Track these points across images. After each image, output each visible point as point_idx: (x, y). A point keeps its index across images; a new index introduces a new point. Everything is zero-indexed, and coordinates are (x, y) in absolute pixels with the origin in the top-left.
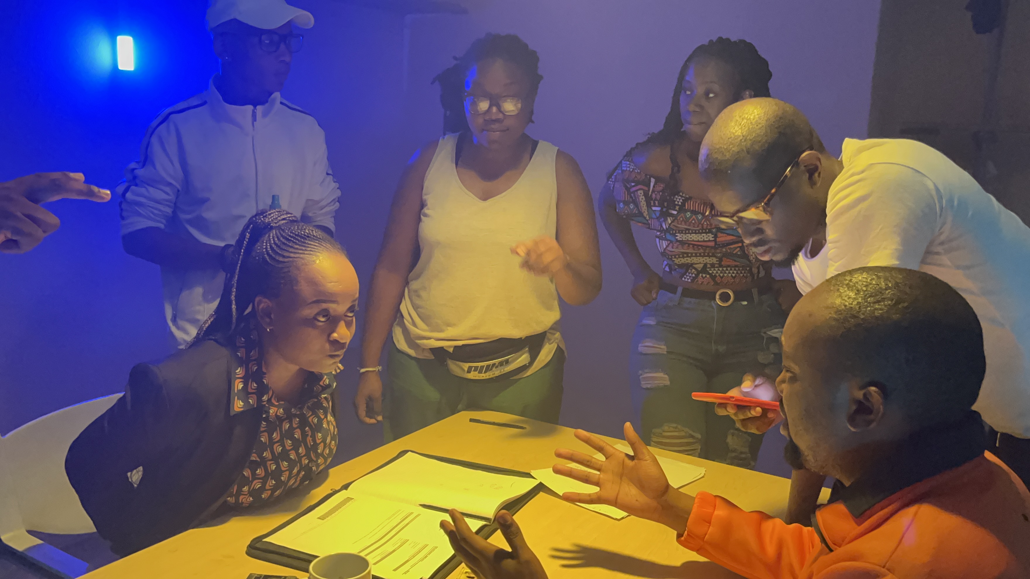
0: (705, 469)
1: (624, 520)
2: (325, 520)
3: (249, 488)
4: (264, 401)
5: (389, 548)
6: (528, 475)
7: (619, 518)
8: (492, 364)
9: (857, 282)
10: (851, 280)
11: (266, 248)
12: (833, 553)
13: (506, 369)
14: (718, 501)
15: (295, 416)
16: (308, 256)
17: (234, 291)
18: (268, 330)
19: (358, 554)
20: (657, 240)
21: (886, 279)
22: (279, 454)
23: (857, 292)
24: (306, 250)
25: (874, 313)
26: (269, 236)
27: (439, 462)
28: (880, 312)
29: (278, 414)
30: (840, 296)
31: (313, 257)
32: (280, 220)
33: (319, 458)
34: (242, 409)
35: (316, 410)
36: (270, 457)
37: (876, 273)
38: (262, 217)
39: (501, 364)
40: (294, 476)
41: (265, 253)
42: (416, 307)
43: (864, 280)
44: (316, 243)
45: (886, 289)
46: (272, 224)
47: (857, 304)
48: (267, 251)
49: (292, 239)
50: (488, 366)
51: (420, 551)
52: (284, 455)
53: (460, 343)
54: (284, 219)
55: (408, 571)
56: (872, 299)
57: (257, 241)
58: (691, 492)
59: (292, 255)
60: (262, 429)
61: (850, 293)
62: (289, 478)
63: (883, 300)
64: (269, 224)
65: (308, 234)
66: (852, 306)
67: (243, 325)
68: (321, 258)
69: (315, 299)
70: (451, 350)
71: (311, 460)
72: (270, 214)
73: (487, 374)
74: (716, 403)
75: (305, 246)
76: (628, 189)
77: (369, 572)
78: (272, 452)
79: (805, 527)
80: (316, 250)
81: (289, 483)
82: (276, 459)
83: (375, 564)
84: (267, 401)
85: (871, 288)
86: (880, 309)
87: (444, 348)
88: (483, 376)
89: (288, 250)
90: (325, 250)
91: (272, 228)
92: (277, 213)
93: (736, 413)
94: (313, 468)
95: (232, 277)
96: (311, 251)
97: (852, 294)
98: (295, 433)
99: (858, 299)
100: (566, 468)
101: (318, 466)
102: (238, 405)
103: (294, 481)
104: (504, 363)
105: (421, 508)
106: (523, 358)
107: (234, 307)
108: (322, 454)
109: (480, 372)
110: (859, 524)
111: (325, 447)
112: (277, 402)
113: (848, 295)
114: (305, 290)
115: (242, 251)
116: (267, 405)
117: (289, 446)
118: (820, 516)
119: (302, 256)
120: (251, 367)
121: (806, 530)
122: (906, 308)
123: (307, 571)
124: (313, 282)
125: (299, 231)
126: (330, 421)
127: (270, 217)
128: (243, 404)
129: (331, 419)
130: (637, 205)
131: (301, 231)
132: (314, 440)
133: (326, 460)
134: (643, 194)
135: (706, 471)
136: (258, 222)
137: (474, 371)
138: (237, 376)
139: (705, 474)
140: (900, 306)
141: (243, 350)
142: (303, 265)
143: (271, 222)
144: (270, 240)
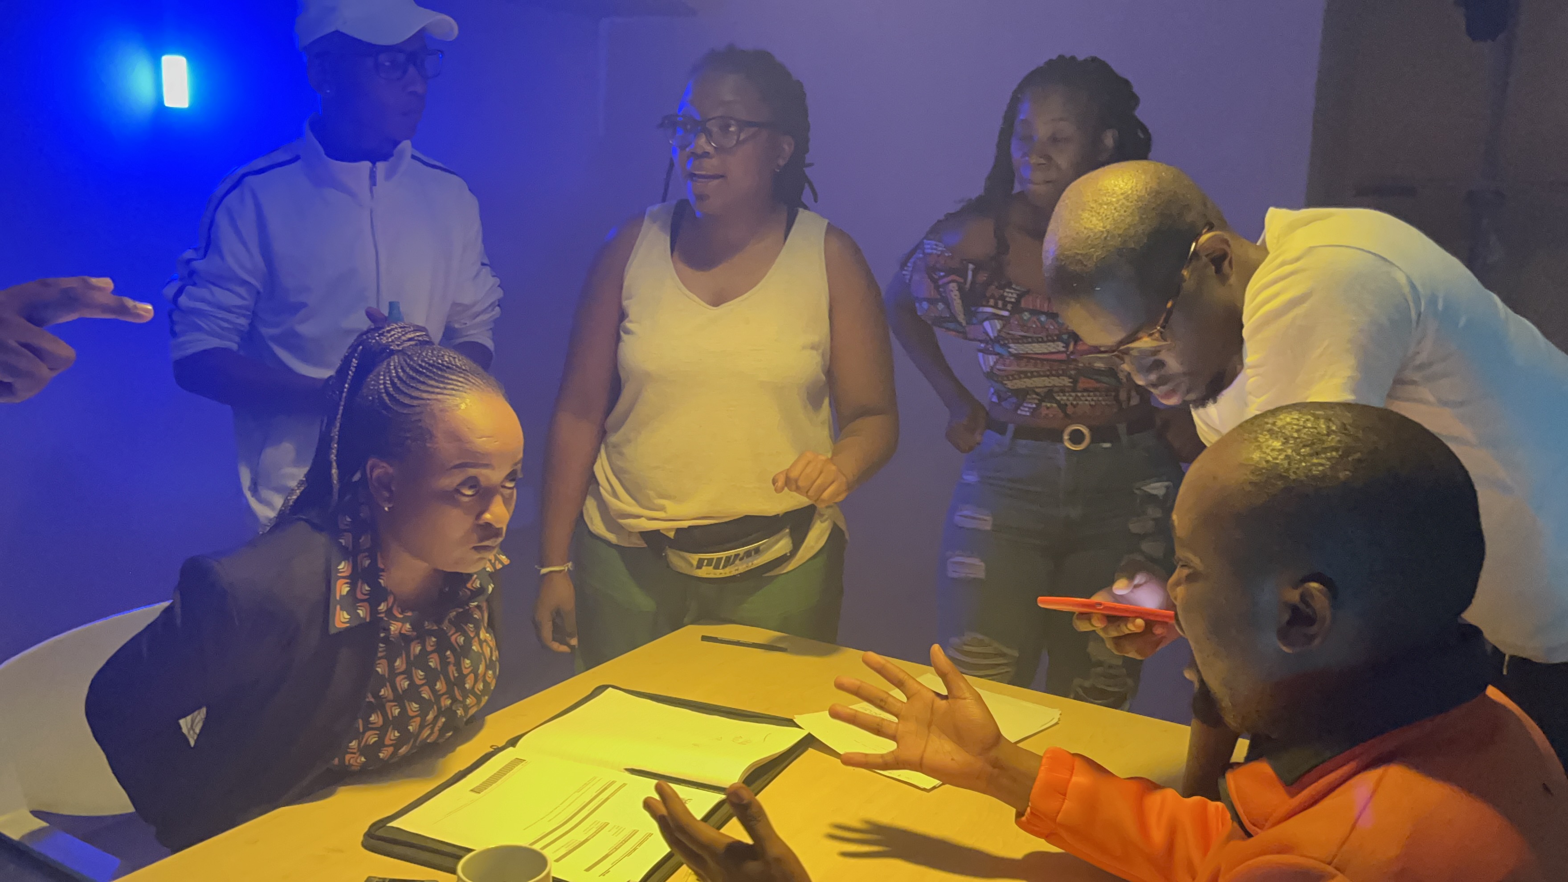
0: (1060, 712)
1: (936, 790)
2: (482, 793)
3: (359, 744)
4: (381, 613)
5: (578, 835)
6: (790, 723)
7: (928, 787)
8: (733, 554)
9: (1284, 427)
10: (1274, 424)
11: (385, 383)
12: (1252, 839)
13: (755, 562)
14: (1078, 763)
15: (431, 633)
16: (448, 397)
17: (335, 447)
18: (386, 509)
19: (530, 847)
20: (980, 355)
21: (1328, 420)
22: (405, 691)
23: (1284, 441)
24: (445, 388)
25: (1310, 470)
26: (389, 365)
27: (654, 703)
28: (1321, 468)
29: (403, 631)
30: (1259, 447)
31: (457, 400)
32: (405, 341)
33: (468, 697)
34: (348, 625)
35: (461, 624)
36: (391, 697)
37: (1312, 411)
38: (377, 334)
39: (748, 554)
40: (429, 725)
41: (383, 391)
42: (618, 473)
43: (1295, 422)
44: (460, 377)
45: (1328, 435)
46: (392, 347)
47: (1285, 459)
48: (385, 388)
49: (424, 371)
50: (728, 558)
51: (625, 841)
52: (413, 693)
53: (685, 524)
54: (410, 339)
55: (607, 872)
56: (1308, 449)
57: (369, 371)
58: (1036, 747)
59: (425, 395)
60: (380, 655)
61: (1273, 442)
62: (422, 727)
63: (1325, 450)
64: (387, 346)
65: (448, 363)
66: (1278, 461)
67: (348, 497)
68: (468, 401)
69: (458, 462)
70: (671, 535)
71: (454, 700)
72: (389, 332)
73: (727, 570)
74: (1075, 613)
75: (443, 382)
76: (935, 281)
77: (548, 874)
78: (394, 688)
79: (1212, 801)
80: (461, 389)
81: (422, 734)
82: (400, 699)
83: (557, 860)
84: (386, 611)
85: (1305, 434)
86: (1320, 464)
87: (661, 531)
88: (721, 574)
89: (417, 387)
90: (474, 389)
91: (392, 352)
92: (400, 330)
93: (1105, 627)
94: (459, 712)
95: (330, 424)
96: (453, 389)
97: (1277, 444)
98: (429, 659)
99: (1286, 451)
100: (848, 711)
101: (466, 709)
102: (342, 619)
103: (429, 732)
104: (753, 553)
105: (627, 774)
106: (781, 545)
107: (334, 471)
108: (472, 691)
109: (717, 567)
110: (1292, 795)
111: (476, 681)
112: (401, 614)
113: (1271, 446)
114: (443, 446)
115: (347, 386)
116: (386, 619)
117: (420, 679)
118: (1232, 781)
119: (439, 397)
120: (361, 562)
121: (1214, 806)
122: (1359, 461)
123: (454, 872)
124: (456, 437)
125: (435, 359)
126: (485, 641)
127: (389, 335)
128: (349, 617)
129: (486, 636)
130: (948, 304)
131: (437, 359)
132: (459, 669)
133: (479, 699)
134: (957, 288)
135: (1061, 714)
136: (371, 342)
137: (707, 565)
138: (339, 575)
139: (1059, 718)
140: (1350, 459)
141: (349, 536)
142: (442, 410)
143: (391, 344)
144: (390, 372)
